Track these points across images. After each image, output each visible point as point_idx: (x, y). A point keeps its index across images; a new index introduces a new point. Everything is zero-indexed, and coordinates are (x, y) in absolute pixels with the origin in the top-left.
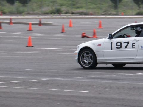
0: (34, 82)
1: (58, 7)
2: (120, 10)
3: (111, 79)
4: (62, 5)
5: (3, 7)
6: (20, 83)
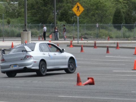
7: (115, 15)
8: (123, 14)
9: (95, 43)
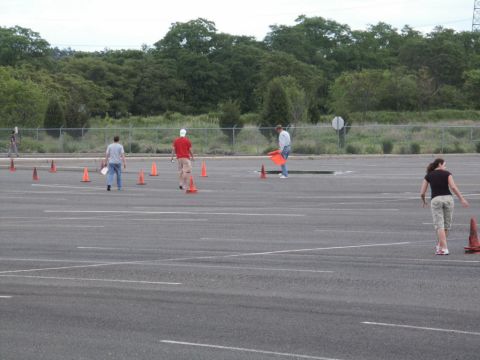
0: (90, 269)
1: (134, 142)
2: (237, 147)
3: (220, 263)
4: (140, 138)
5: (41, 143)
6: (67, 270)
7: (48, 112)
8: (62, 110)
9: (12, 163)
